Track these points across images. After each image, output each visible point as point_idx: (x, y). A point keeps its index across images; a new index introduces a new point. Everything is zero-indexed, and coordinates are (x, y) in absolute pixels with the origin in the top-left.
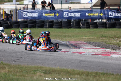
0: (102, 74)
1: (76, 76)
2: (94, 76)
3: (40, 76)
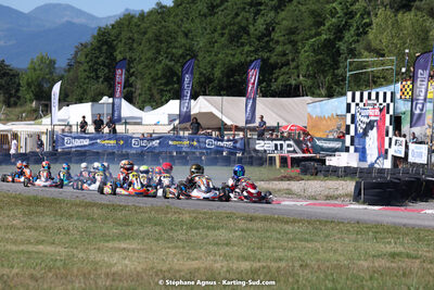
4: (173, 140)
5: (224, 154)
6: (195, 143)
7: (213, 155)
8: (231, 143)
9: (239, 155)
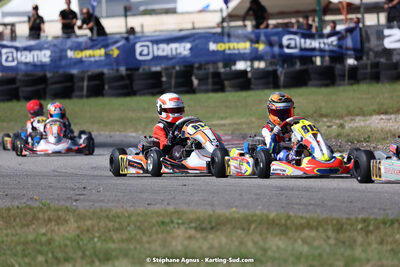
0: (384, 223)
1: (306, 232)
2: (362, 229)
3: (190, 237)
4: (215, 42)
5: (318, 61)
6: (261, 47)
7: (298, 66)
8: (334, 40)
9: (351, 61)
